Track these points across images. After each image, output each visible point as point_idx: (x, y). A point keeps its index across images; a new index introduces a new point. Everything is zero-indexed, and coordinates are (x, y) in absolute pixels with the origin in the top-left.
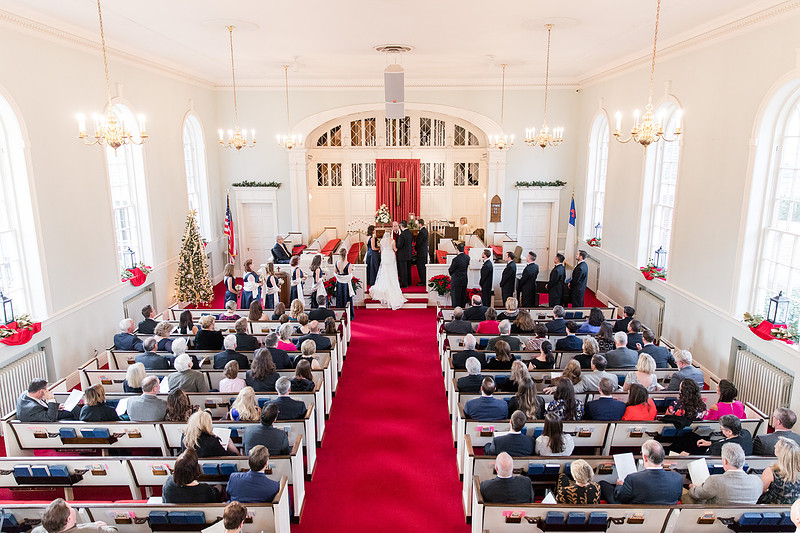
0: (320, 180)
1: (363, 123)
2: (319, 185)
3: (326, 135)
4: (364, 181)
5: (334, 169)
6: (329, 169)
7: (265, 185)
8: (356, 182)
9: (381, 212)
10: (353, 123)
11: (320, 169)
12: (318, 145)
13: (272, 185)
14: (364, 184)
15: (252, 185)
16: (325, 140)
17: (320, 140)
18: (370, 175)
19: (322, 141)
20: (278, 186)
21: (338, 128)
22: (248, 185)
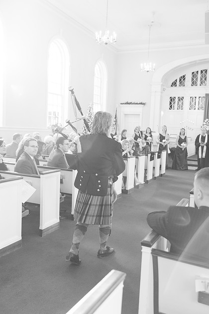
0: (171, 107)
1: (199, 72)
2: (170, 109)
3: (176, 80)
4: (197, 107)
5: (179, 100)
6: (177, 100)
7: (137, 104)
8: (191, 107)
9: (205, 123)
10: (193, 73)
11: (171, 100)
12: (172, 86)
13: (141, 104)
14: (197, 109)
15: (130, 103)
16: (175, 83)
17: (173, 84)
18: (201, 103)
19: (174, 84)
20: (144, 104)
21: (184, 76)
22: (128, 104)
